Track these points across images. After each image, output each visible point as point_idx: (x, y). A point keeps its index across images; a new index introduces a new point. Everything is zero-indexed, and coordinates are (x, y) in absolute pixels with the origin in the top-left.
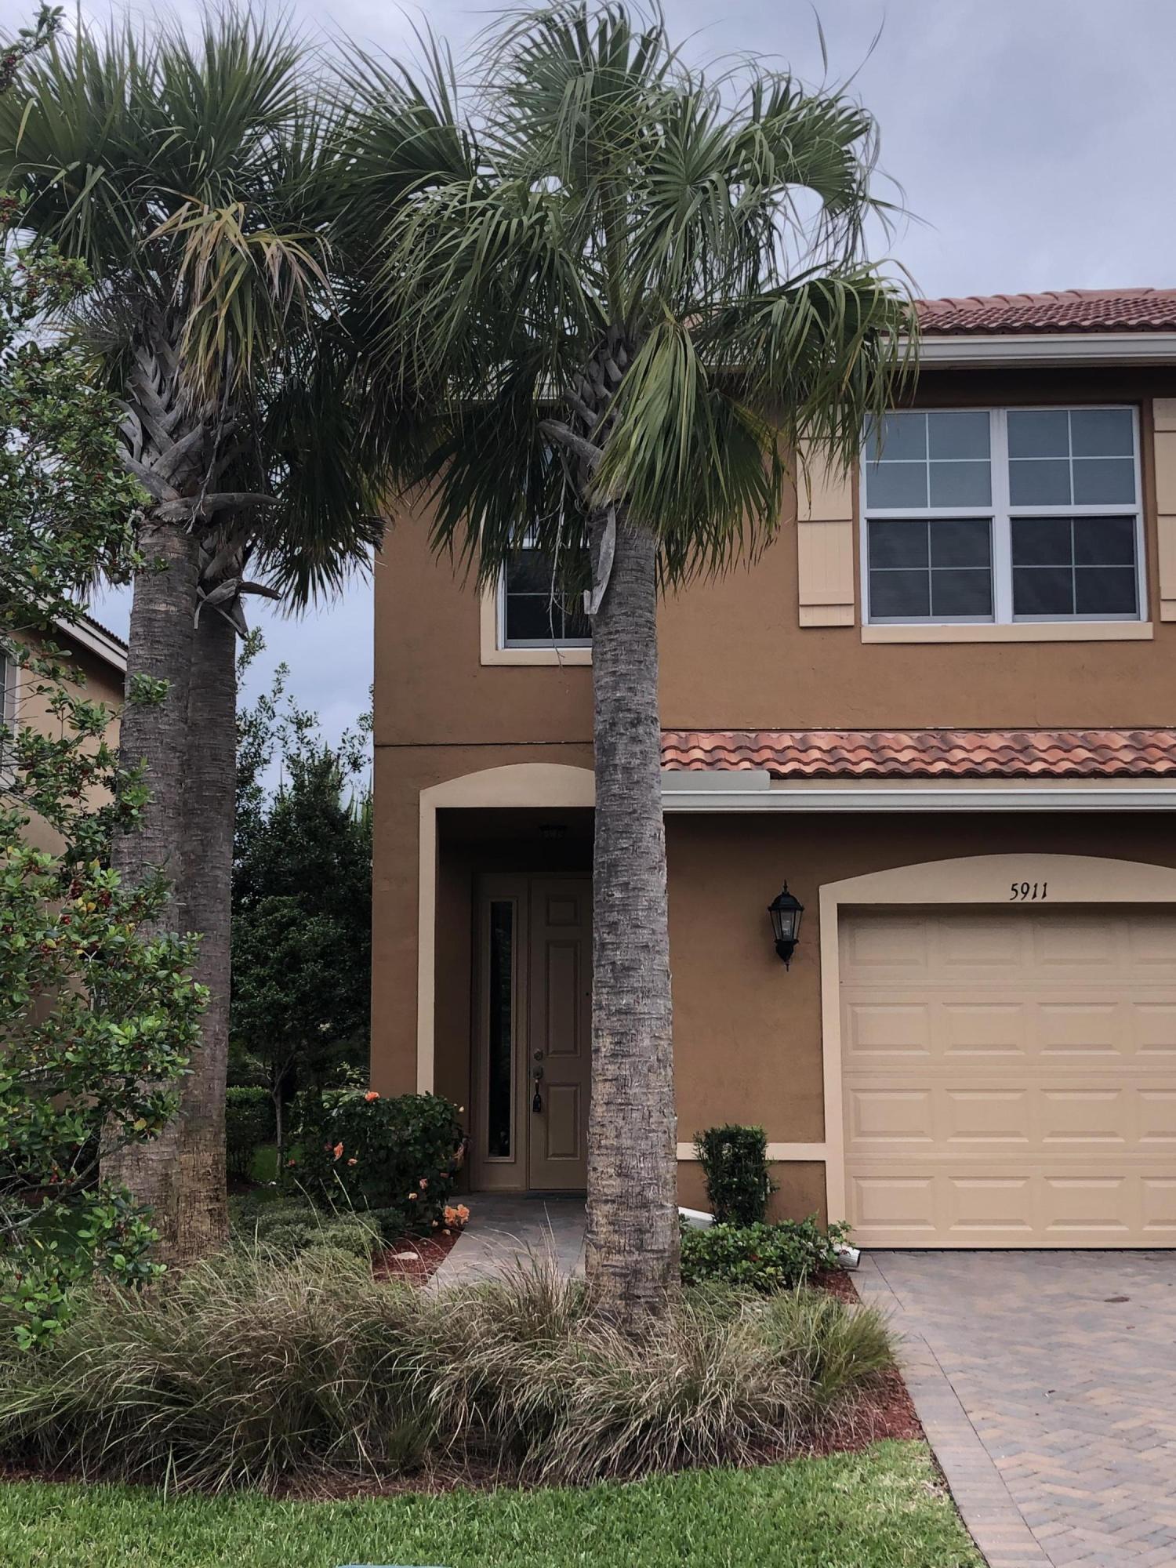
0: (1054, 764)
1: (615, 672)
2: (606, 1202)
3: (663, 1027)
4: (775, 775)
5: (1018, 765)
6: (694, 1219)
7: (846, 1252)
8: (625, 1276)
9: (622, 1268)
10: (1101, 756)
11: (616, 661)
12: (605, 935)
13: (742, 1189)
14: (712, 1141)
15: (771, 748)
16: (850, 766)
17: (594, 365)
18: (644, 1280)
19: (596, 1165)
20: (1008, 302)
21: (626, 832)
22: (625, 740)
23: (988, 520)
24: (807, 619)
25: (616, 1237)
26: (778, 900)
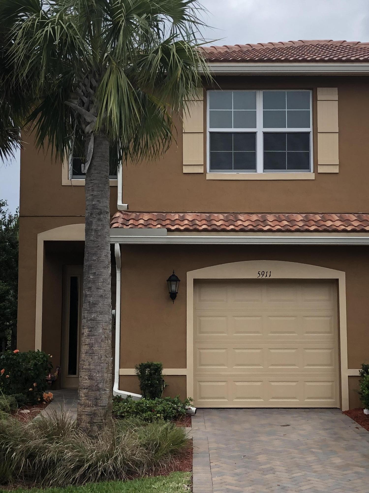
0: (274, 227)
1: (92, 194)
2: (85, 388)
3: (107, 325)
4: (169, 230)
5: (260, 227)
6: (134, 397)
7: (190, 409)
8: (91, 415)
9: (89, 412)
10: (291, 223)
11: (93, 190)
12: (87, 292)
13: (152, 385)
14: (142, 368)
15: (170, 220)
16: (198, 227)
17: (86, 79)
18: (97, 416)
19: (81, 375)
20: (274, 45)
21: (95, 254)
22: (95, 220)
23: (255, 133)
24: (186, 170)
25: (87, 401)
26: (170, 277)
